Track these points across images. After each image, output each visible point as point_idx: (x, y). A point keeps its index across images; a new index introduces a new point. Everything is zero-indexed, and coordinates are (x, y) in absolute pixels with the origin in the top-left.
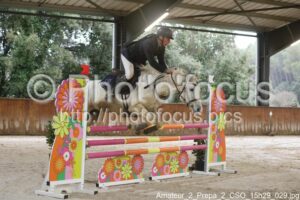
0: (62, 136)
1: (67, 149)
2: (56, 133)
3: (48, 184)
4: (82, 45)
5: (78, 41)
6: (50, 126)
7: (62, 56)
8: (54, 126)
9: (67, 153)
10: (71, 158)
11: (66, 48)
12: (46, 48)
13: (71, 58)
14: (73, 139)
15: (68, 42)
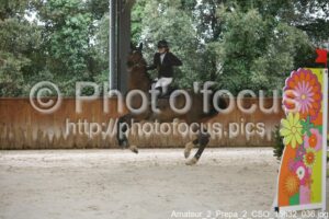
0: (294, 146)
1: (301, 163)
2: (286, 141)
3: (277, 209)
4: (321, 21)
5: (314, 16)
6: (278, 133)
7: (292, 38)
8: (283, 132)
9: (301, 169)
10: (308, 175)
11: (299, 27)
12: (270, 27)
13: (306, 40)
14: (309, 149)
15: (301, 18)
